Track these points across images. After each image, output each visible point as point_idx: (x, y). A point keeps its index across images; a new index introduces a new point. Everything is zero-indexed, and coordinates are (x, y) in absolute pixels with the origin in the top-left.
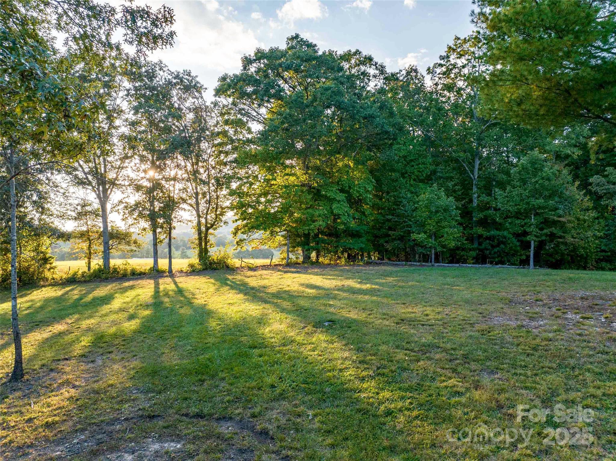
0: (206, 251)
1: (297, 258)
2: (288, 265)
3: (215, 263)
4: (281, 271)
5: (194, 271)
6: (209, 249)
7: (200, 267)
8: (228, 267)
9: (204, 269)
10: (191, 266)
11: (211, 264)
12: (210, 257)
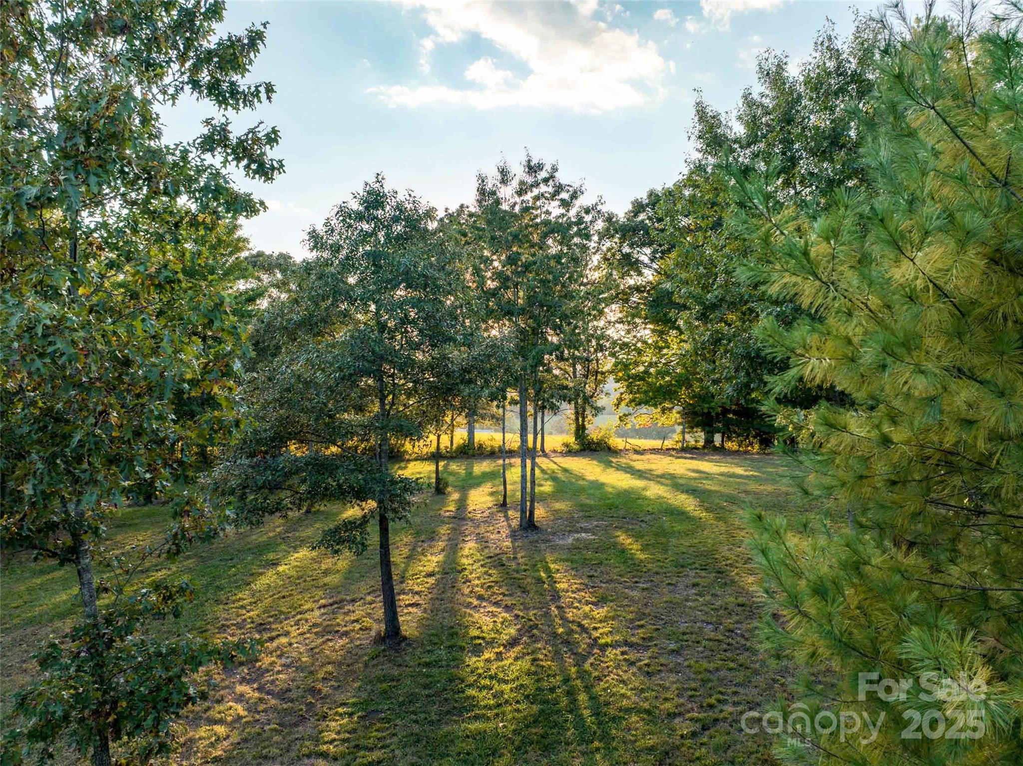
0: (584, 428)
1: (696, 441)
2: (683, 450)
3: (594, 443)
4: (673, 456)
5: (570, 451)
6: (587, 426)
7: (577, 447)
8: (609, 448)
9: (581, 450)
10: (566, 445)
11: (589, 443)
12: (588, 435)
